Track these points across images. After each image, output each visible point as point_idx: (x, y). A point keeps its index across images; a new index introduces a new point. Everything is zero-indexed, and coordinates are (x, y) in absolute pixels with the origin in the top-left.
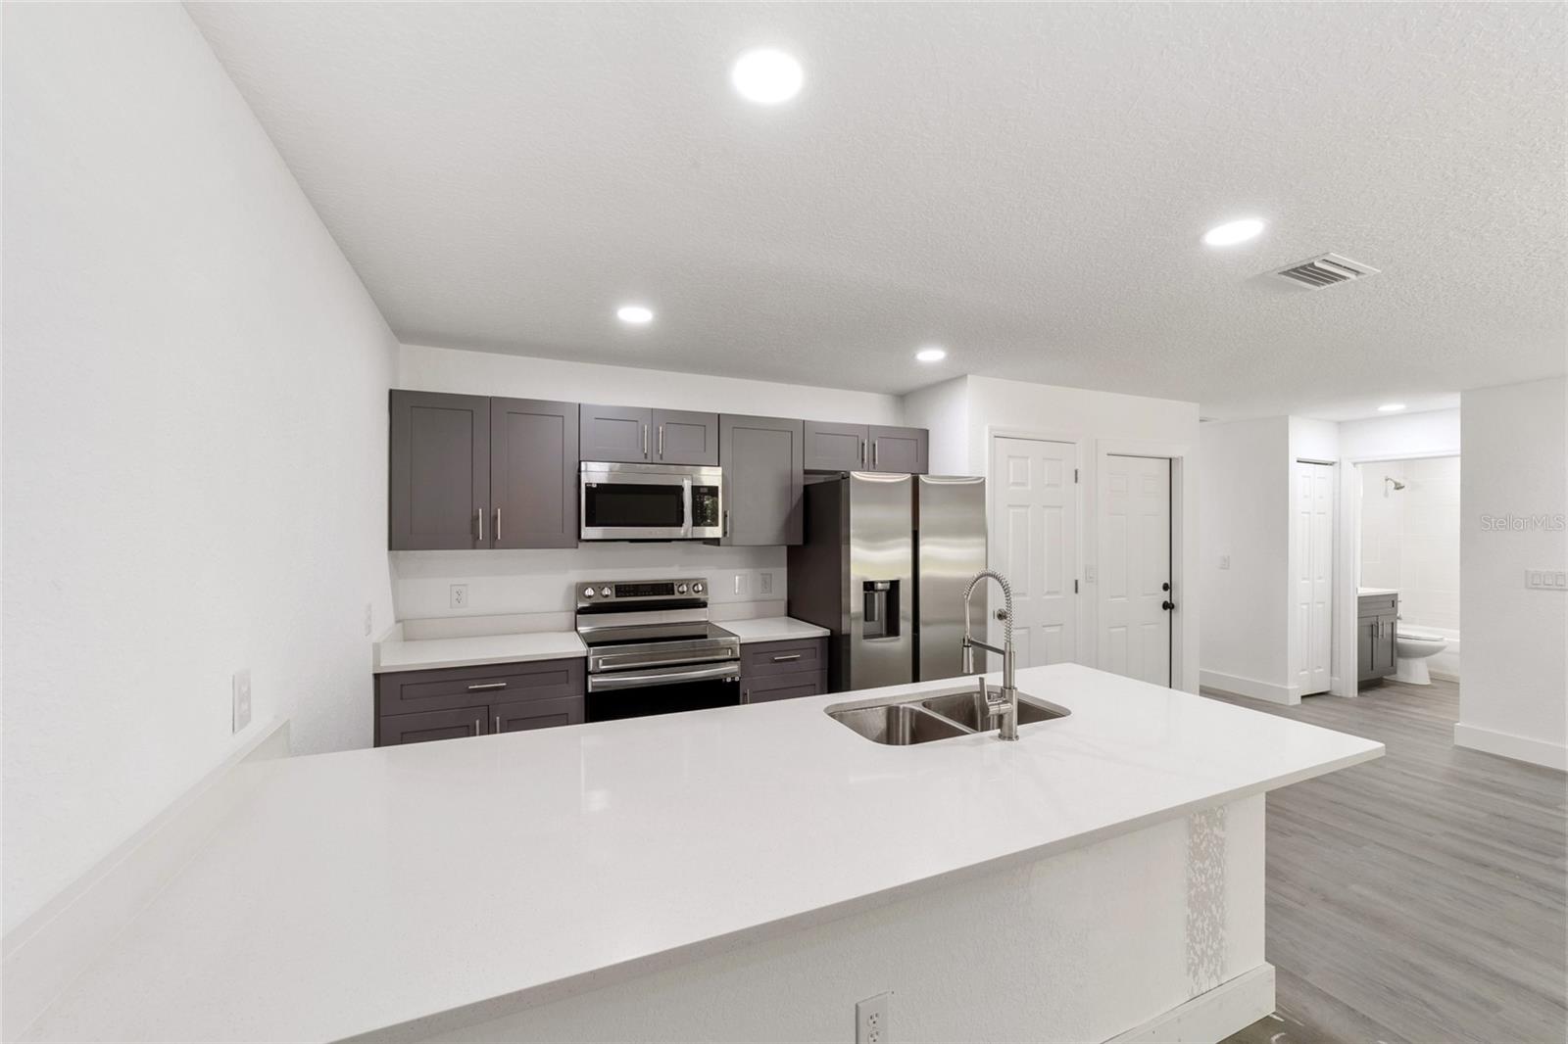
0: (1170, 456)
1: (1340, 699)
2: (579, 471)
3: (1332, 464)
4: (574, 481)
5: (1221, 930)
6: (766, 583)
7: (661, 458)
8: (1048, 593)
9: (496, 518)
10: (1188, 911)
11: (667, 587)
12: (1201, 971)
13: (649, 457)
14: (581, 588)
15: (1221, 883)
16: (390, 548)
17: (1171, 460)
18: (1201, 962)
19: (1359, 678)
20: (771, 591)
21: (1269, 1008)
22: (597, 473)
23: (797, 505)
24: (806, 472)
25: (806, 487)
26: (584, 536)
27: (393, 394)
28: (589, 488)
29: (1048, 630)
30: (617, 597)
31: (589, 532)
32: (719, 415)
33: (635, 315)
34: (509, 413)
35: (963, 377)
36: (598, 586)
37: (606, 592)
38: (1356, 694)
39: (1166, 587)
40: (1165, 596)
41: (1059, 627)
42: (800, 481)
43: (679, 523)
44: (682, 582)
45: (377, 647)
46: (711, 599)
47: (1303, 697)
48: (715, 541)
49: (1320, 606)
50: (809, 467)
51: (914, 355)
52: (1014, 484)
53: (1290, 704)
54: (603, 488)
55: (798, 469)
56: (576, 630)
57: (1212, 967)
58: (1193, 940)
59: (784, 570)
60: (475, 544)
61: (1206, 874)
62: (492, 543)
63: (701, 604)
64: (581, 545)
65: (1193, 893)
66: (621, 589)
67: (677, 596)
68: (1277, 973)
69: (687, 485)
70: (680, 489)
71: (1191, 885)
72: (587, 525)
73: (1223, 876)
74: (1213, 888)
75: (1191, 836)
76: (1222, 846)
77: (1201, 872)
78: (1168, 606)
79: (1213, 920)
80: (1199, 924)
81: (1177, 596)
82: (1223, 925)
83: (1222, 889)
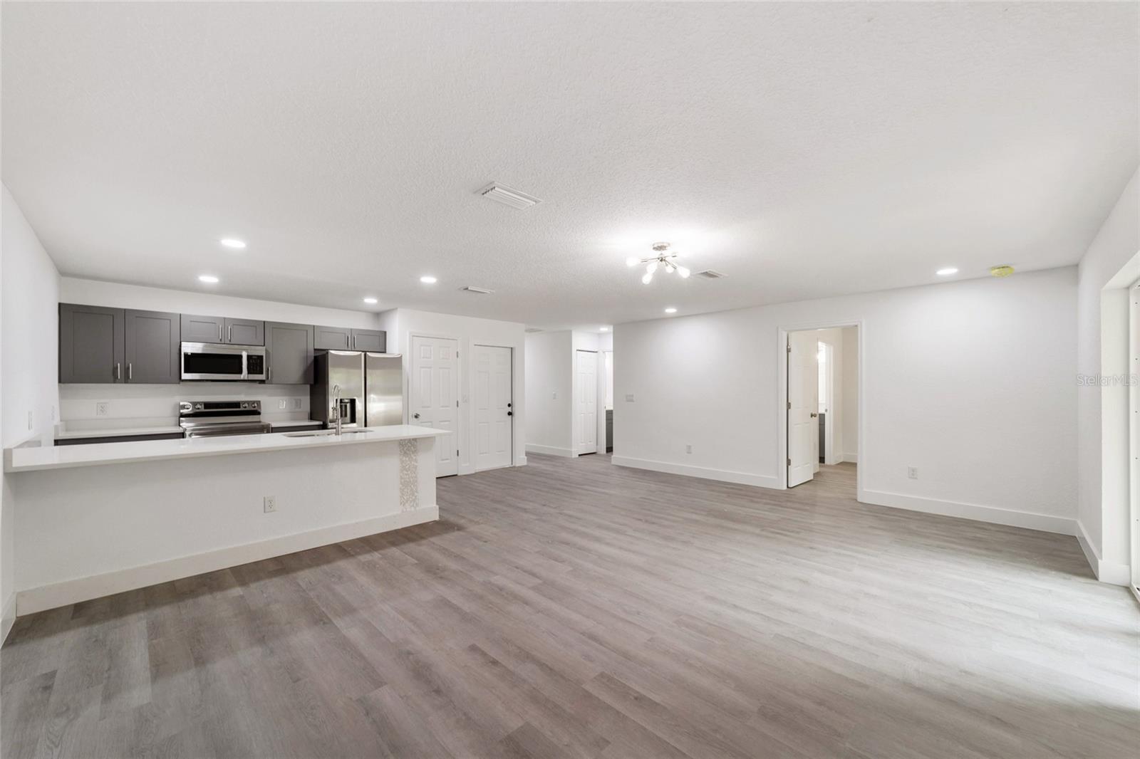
0: (511, 346)
1: (600, 455)
2: (180, 346)
3: (596, 352)
4: (177, 351)
6: (298, 404)
7: (230, 341)
8: (443, 407)
9: (129, 368)
10: (401, 486)
11: (237, 404)
12: (407, 504)
13: (223, 340)
15: (416, 479)
16: (60, 381)
17: (512, 348)
18: (407, 502)
19: (607, 445)
20: (300, 407)
21: (437, 518)
22: (189, 348)
23: (311, 364)
24: (315, 350)
25: (315, 357)
26: (183, 378)
27: (60, 305)
28: (186, 355)
29: (442, 423)
30: (206, 409)
31: (185, 376)
32: (264, 322)
34: (137, 317)
35: (396, 309)
36: (194, 404)
37: (199, 406)
38: (605, 452)
39: (509, 405)
40: (509, 409)
41: (448, 422)
42: (312, 354)
43: (240, 372)
44: (244, 402)
45: (56, 427)
46: (262, 411)
47: (579, 455)
48: (262, 382)
49: (591, 415)
50: (316, 348)
52: (424, 357)
53: (571, 458)
54: (194, 355)
55: (311, 348)
56: (180, 426)
57: (412, 504)
58: (403, 494)
59: (309, 397)
60: (115, 380)
61: (409, 476)
62: (126, 380)
63: (257, 413)
64: (181, 383)
65: (403, 481)
66: (207, 405)
67: (242, 409)
68: (440, 508)
69: (245, 355)
70: (240, 357)
71: (401, 478)
72: (185, 372)
73: (416, 477)
74: (412, 480)
75: (402, 464)
76: (416, 467)
77: (406, 475)
78: (510, 414)
79: (412, 490)
80: (406, 490)
81: (516, 410)
82: (417, 492)
83: (416, 481)
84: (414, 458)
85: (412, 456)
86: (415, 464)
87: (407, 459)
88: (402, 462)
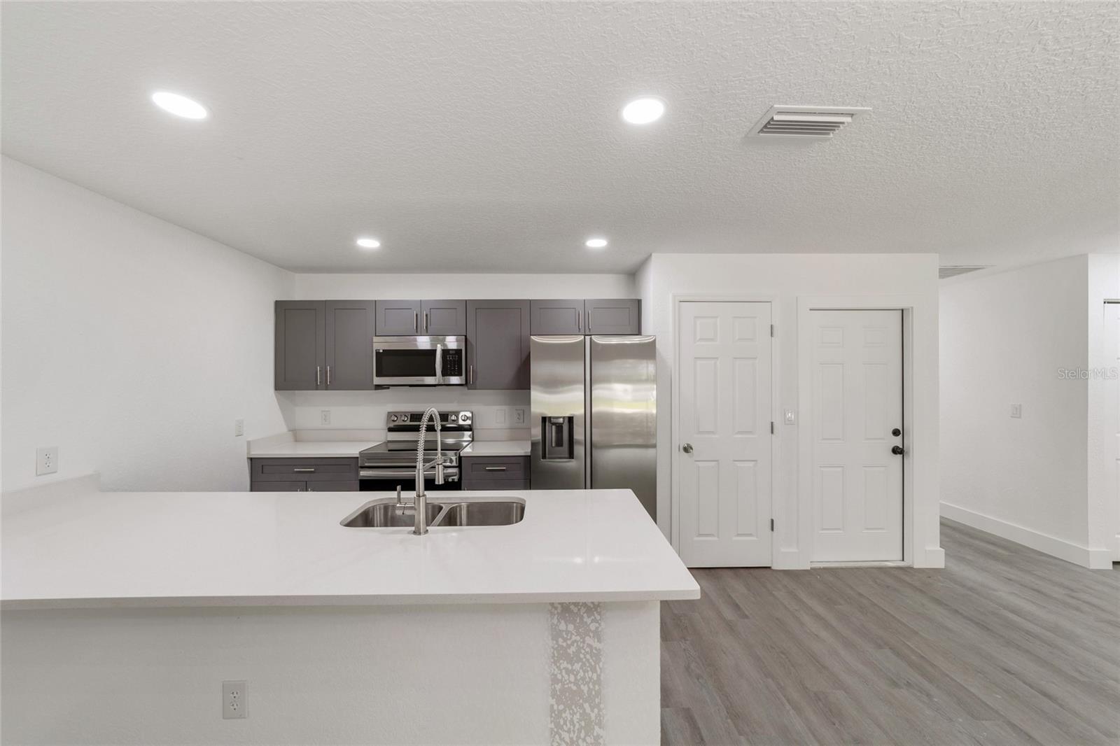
0: (901, 307)
2: (370, 342)
5: (597, 728)
6: (520, 416)
7: (427, 332)
8: (740, 432)
9: (326, 370)
10: (553, 702)
14: (390, 414)
15: (597, 687)
16: (277, 388)
17: (903, 310)
20: (524, 422)
22: (381, 344)
26: (377, 382)
27: (276, 303)
28: (378, 353)
29: (739, 464)
30: (411, 421)
31: (379, 380)
32: (467, 301)
33: (368, 243)
35: (651, 255)
36: (399, 415)
37: (404, 418)
39: (896, 433)
40: (897, 441)
41: (753, 463)
42: (527, 343)
43: (435, 374)
46: (477, 425)
48: (463, 386)
50: (532, 333)
51: (584, 243)
52: (701, 339)
53: (1092, 567)
54: (385, 353)
60: (316, 386)
61: (576, 676)
64: (375, 389)
65: (558, 687)
66: (414, 416)
69: (439, 348)
70: (434, 352)
71: (555, 680)
72: (378, 376)
73: (598, 682)
74: (585, 688)
75: (555, 638)
76: (597, 655)
77: (568, 672)
78: (896, 451)
79: (584, 716)
80: (567, 715)
81: (916, 442)
82: (600, 725)
83: (598, 693)
84: (593, 627)
85: (587, 620)
86: (596, 644)
87: (571, 627)
88: (556, 634)
